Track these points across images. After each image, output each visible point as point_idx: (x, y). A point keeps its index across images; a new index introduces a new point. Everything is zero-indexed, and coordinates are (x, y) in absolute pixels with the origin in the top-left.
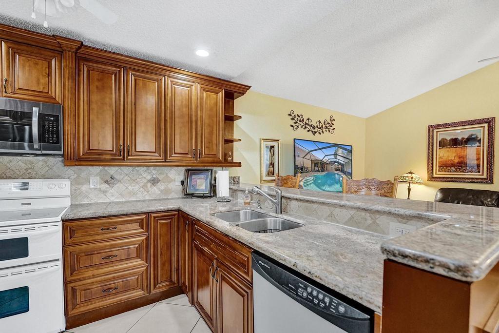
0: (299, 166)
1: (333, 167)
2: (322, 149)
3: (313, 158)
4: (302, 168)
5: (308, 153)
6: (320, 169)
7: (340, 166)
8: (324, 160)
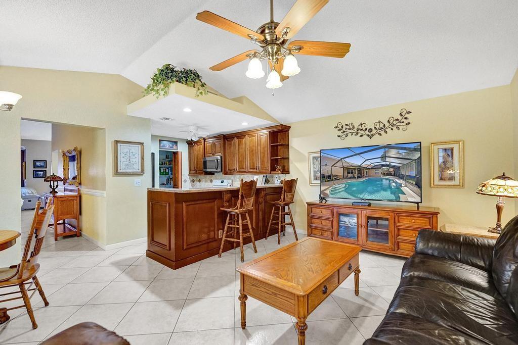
0: (326, 174)
1: (379, 171)
2: (361, 153)
3: (345, 165)
4: (329, 177)
5: (340, 160)
6: (356, 175)
7: (392, 170)
8: (363, 165)
